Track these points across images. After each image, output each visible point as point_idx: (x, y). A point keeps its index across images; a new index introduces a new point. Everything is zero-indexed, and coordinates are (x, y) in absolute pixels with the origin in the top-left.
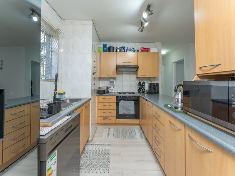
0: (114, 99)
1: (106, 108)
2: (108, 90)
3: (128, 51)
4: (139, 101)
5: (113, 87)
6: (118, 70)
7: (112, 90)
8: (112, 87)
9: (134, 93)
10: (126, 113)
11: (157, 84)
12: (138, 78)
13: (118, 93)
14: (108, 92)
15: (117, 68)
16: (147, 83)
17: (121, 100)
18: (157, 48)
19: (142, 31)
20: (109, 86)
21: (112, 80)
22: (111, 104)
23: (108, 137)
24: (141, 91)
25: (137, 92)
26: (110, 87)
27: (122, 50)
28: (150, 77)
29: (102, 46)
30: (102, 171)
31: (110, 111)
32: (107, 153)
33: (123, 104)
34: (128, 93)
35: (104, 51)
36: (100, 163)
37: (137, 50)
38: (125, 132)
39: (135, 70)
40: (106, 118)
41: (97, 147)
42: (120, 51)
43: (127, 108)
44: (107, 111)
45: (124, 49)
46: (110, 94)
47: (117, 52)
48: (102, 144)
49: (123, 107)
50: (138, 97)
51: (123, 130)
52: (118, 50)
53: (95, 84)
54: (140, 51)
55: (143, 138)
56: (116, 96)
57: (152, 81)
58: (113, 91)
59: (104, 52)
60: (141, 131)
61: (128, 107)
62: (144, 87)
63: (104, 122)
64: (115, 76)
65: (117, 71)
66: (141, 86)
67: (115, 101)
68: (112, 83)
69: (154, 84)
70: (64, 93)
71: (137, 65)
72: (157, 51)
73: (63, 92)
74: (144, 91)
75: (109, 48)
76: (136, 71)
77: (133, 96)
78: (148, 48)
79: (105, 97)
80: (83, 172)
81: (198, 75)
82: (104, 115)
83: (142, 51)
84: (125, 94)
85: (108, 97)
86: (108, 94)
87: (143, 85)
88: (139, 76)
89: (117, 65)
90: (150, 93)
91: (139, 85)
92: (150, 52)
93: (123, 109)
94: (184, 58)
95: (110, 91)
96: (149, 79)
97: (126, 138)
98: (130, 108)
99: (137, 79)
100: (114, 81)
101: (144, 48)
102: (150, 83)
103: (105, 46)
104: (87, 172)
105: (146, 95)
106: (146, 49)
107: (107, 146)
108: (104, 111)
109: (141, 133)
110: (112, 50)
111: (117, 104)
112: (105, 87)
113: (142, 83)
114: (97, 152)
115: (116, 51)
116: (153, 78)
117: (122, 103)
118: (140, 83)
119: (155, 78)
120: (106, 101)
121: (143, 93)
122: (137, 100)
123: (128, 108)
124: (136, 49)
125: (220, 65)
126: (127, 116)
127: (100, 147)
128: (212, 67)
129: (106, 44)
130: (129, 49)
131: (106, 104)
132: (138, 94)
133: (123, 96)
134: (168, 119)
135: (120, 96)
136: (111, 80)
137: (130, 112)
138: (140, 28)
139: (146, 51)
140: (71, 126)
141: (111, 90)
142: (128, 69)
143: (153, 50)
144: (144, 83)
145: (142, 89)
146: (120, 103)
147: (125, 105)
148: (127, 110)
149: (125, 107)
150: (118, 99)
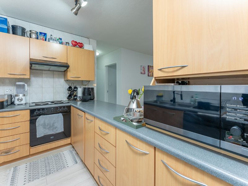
0: (26, 115)
2: (13, 100)
3: (51, 41)
4: (71, 113)
5: (24, 95)
6: (33, 68)
7: (21, 100)
8: (21, 95)
9: (61, 102)
11: (93, 89)
13: (34, 104)
14: (13, 103)
15: (31, 64)
16: (80, 88)
17: (40, 115)
18: (92, 46)
19: (76, 14)
21: (21, 83)
22: (19, 124)
24: (72, 98)
25: (67, 99)
26: (16, 96)
27: (41, 37)
28: (83, 81)
33: (44, 121)
34: (52, 102)
35: (2, 30)
37: (67, 43)
38: (48, 163)
39: (63, 70)
40: (7, 152)
42: (37, 38)
43: (50, 126)
45: (44, 35)
46: (17, 107)
49: (44, 125)
50: (69, 107)
51: (45, 161)
52: (34, 36)
55: (77, 163)
56: (29, 110)
57: (85, 85)
58: (23, 102)
60: (74, 152)
61: (53, 123)
62: (77, 93)
63: (3, 159)
64: (29, 77)
65: (31, 68)
66: (72, 91)
69: (89, 88)
71: (67, 63)
72: (92, 50)
74: (75, 98)
75: (14, 27)
76: (65, 71)
77: (60, 107)
78: (81, 43)
79: (5, 114)
81: (155, 78)
82: (3, 147)
83: (75, 46)
84: (47, 104)
85: (11, 114)
86: (11, 108)
87: (75, 91)
88: (69, 78)
89: (30, 59)
90: (84, 100)
91: (69, 90)
92: (83, 48)
93: (45, 128)
94: (117, 62)
95: (16, 102)
96: (82, 82)
97: (50, 173)
98: (56, 125)
99: (66, 82)
100: (26, 85)
101: (76, 42)
102: (83, 88)
103: (2, 21)
105: (79, 103)
106: (79, 44)
109: (73, 156)
111: (33, 122)
112: (5, 95)
113: (73, 88)
115: (28, 35)
116: (87, 81)
117: (42, 120)
118: (70, 87)
119: (89, 81)
120: (7, 121)
121: (75, 101)
122: (66, 112)
123: (53, 125)
125: (186, 67)
126: (52, 137)
128: (176, 69)
129: (6, 19)
130: (53, 38)
131: (6, 127)
132: (68, 103)
133: (43, 109)
134: (122, 137)
135: (39, 110)
136: (18, 83)
137: (57, 130)
138: (74, 8)
139: (79, 46)
141: (18, 100)
142: (53, 68)
143: (87, 47)
144: (75, 88)
145: (73, 95)
146: (37, 120)
147: (47, 122)
148: (52, 128)
149: (48, 125)
150: (34, 115)
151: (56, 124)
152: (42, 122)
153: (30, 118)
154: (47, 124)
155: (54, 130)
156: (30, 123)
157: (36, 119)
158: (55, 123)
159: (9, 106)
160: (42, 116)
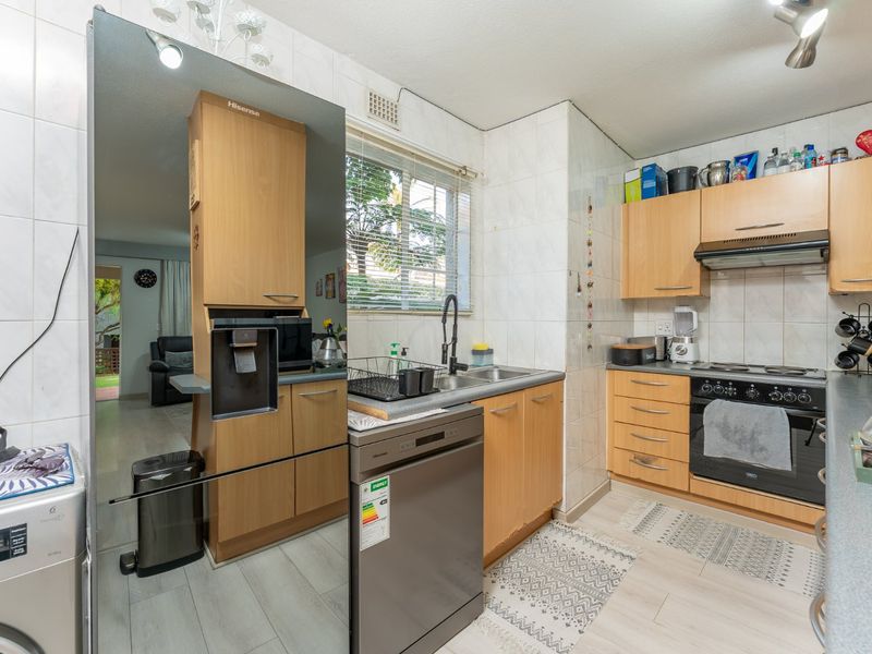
0: (680, 390)
1: (644, 419)
3: (772, 170)
5: (692, 341)
7: (683, 353)
8: (687, 339)
10: (744, 458)
12: (838, 296)
14: (666, 358)
17: (714, 396)
19: (807, 63)
20: (670, 334)
21: (686, 310)
22: (665, 408)
23: (638, 530)
24: (864, 367)
26: (674, 340)
29: (637, 174)
30: (560, 617)
31: (660, 436)
32: (604, 577)
33: (725, 418)
35: (646, 194)
36: (568, 593)
37: (835, 153)
40: (645, 461)
41: (580, 546)
42: (727, 180)
43: (744, 437)
44: (649, 433)
45: (749, 162)
46: (675, 368)
47: (710, 185)
48: (603, 543)
49: (725, 430)
50: (819, 393)
51: (726, 531)
52: (718, 176)
53: (590, 326)
54: (854, 151)
56: (688, 380)
58: (689, 357)
59: (643, 198)
61: (753, 432)
63: (637, 471)
64: (698, 294)
65: (701, 268)
66: (859, 339)
67: (687, 399)
68: (685, 323)
70: (490, 352)
71: (826, 230)
73: (485, 349)
75: (672, 175)
77: (783, 388)
79: (642, 377)
80: (507, 591)
82: (638, 446)
84: (744, 371)
85: (651, 378)
86: (662, 367)
89: (701, 245)
91: (845, 334)
93: (726, 437)
95: (675, 356)
98: (762, 440)
99: (834, 300)
100: (695, 313)
103: (649, 173)
104: (517, 596)
107: (618, 557)
108: (638, 431)
110: (683, 181)
111: (697, 410)
112: (656, 337)
114: (573, 560)
115: (705, 181)
117: (717, 410)
118: (849, 322)
120: (644, 392)
122: (808, 409)
123: (752, 438)
124: (822, 150)
126: (750, 475)
127: (590, 551)
129: (654, 166)
131: (643, 404)
133: (725, 382)
135: (713, 381)
136: (678, 309)
137: (765, 459)
140: (442, 434)
141: (678, 349)
142: (769, 258)
145: (863, 353)
146: (706, 409)
147: (732, 421)
148: (748, 446)
149: (736, 432)
150: (700, 393)
151: (763, 436)
152: (719, 418)
153: (692, 399)
154: (732, 428)
155: (755, 454)
156: (692, 411)
157: (705, 406)
158: (760, 433)
159: (657, 363)
160: (718, 401)
